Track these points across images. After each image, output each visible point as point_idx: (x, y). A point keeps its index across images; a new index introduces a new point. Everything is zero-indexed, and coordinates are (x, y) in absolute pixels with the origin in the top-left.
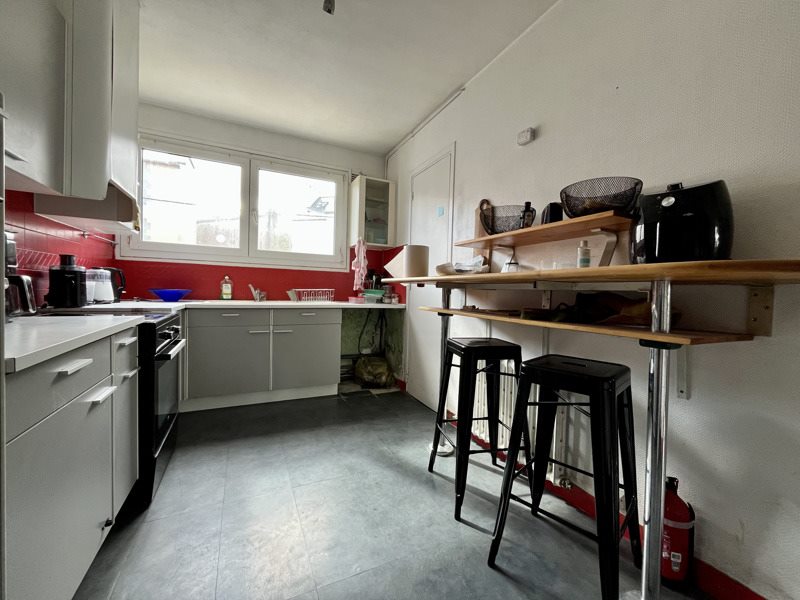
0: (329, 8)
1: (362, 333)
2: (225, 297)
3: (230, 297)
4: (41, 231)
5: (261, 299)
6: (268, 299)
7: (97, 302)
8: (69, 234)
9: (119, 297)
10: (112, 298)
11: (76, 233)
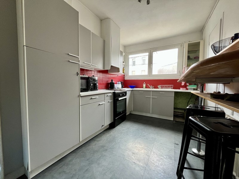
0: (148, 3)
1: (189, 101)
2: (144, 87)
3: (145, 87)
4: (109, 76)
5: (153, 88)
6: (154, 88)
7: (118, 88)
8: (114, 76)
9: (123, 87)
10: (121, 87)
11: (116, 76)
